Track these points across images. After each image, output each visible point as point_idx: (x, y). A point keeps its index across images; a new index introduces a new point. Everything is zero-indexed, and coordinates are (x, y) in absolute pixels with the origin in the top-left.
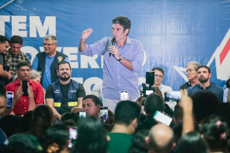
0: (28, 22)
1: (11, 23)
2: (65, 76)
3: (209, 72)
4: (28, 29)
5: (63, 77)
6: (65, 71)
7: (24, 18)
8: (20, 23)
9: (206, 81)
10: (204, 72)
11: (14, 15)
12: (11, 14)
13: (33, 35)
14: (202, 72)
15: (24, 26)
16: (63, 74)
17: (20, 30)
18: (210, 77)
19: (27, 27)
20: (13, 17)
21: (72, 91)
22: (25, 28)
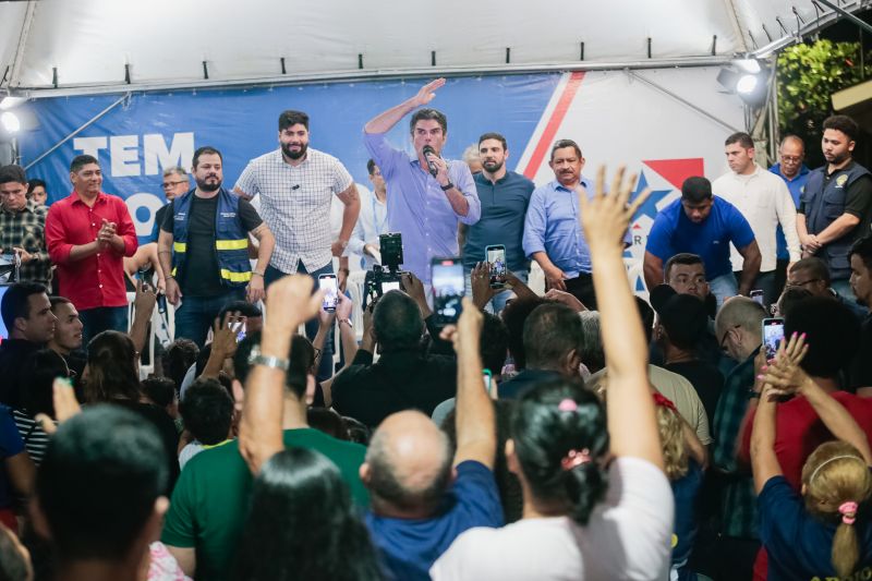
0: (141, 146)
1: (108, 150)
2: (213, 181)
3: (505, 147)
4: (141, 159)
5: (208, 182)
6: (213, 170)
7: (133, 140)
8: (126, 149)
9: (498, 167)
10: (494, 149)
11: (114, 135)
12: (108, 133)
13: (151, 170)
14: (489, 151)
15: (133, 156)
16: (207, 178)
17: (126, 163)
18: (506, 158)
19: (139, 157)
20: (112, 138)
21: (226, 215)
22: (136, 159)
